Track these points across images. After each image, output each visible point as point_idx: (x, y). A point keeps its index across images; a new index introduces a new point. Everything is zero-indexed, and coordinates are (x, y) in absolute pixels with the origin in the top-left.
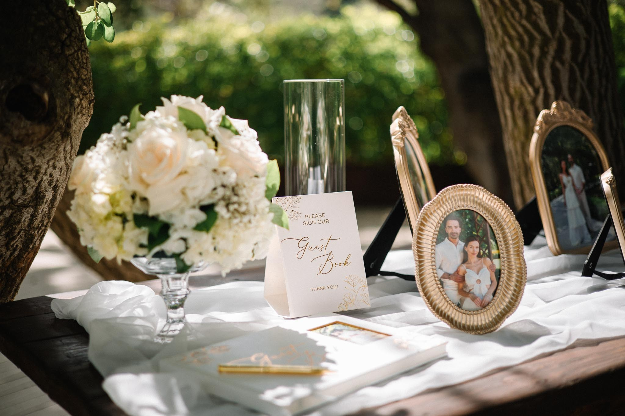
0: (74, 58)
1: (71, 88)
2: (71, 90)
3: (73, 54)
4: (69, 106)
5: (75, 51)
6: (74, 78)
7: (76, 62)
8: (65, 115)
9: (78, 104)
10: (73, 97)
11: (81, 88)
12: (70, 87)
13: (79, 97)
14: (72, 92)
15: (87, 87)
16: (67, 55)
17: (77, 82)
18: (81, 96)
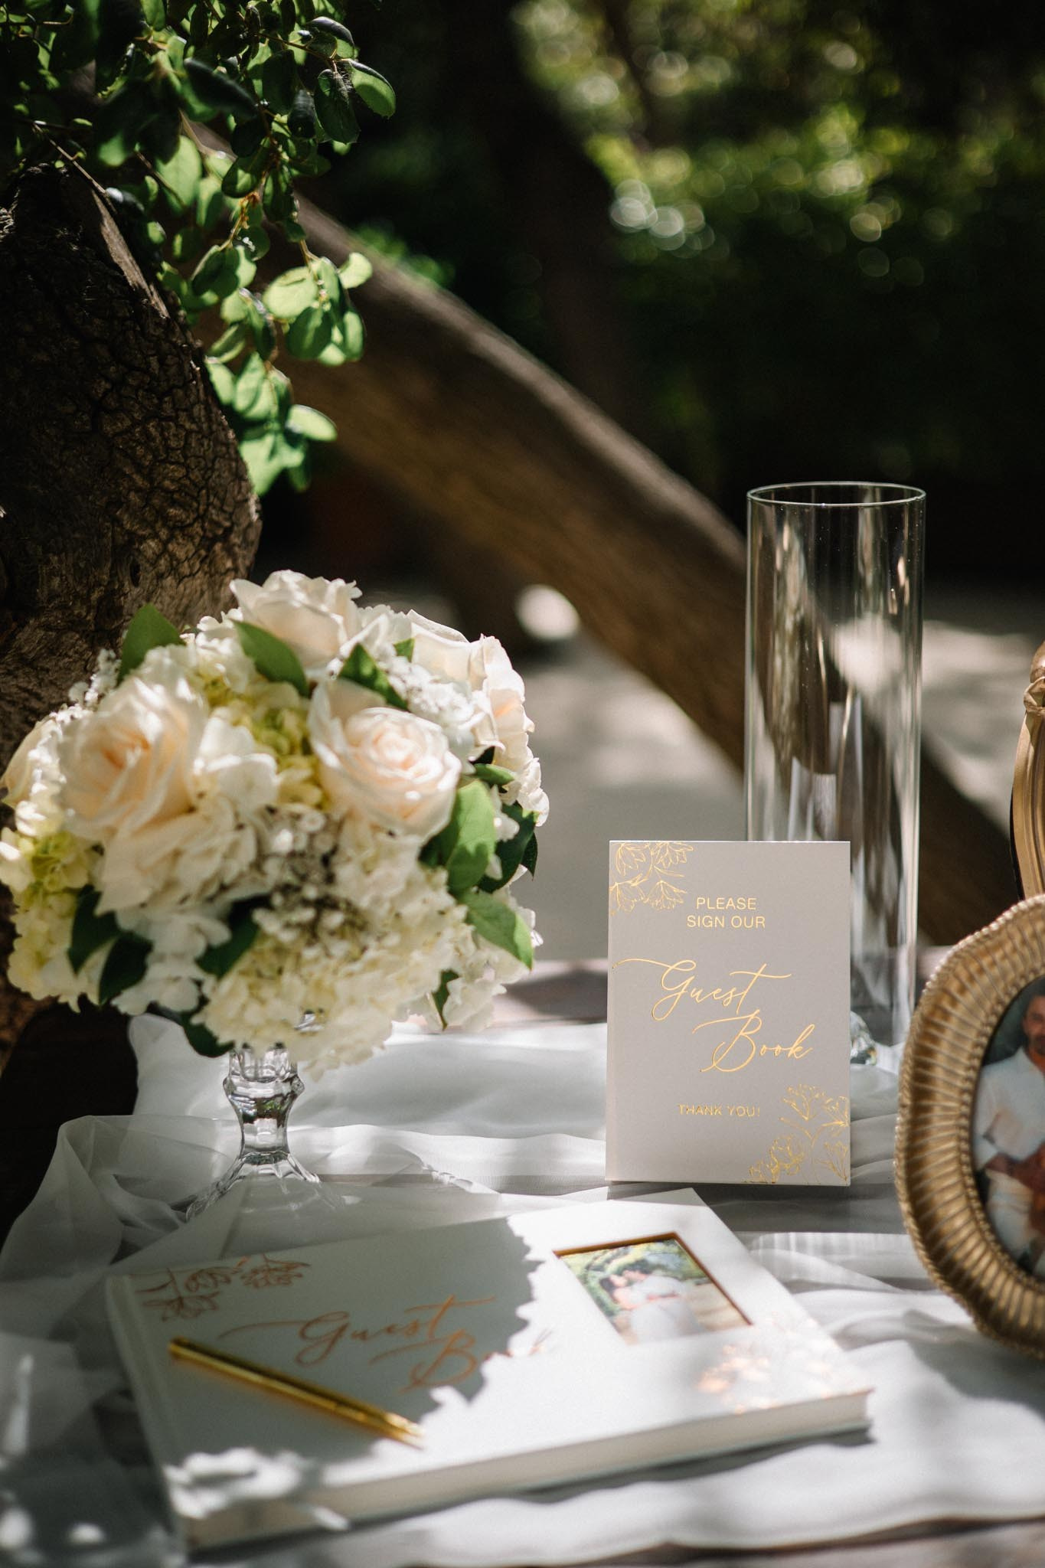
0: (134, 441)
1: (126, 517)
2: (125, 522)
3: (129, 430)
4: (109, 565)
5: (135, 423)
6: (138, 490)
7: (140, 450)
8: (91, 589)
9: (154, 553)
10: (134, 539)
11: (161, 515)
12: (121, 514)
13: (155, 536)
14: (128, 526)
15: (185, 510)
16: (110, 436)
17: (147, 501)
18: (164, 534)
